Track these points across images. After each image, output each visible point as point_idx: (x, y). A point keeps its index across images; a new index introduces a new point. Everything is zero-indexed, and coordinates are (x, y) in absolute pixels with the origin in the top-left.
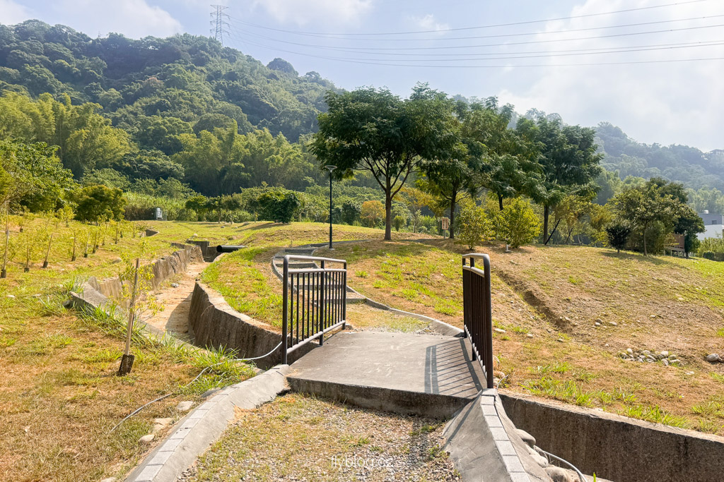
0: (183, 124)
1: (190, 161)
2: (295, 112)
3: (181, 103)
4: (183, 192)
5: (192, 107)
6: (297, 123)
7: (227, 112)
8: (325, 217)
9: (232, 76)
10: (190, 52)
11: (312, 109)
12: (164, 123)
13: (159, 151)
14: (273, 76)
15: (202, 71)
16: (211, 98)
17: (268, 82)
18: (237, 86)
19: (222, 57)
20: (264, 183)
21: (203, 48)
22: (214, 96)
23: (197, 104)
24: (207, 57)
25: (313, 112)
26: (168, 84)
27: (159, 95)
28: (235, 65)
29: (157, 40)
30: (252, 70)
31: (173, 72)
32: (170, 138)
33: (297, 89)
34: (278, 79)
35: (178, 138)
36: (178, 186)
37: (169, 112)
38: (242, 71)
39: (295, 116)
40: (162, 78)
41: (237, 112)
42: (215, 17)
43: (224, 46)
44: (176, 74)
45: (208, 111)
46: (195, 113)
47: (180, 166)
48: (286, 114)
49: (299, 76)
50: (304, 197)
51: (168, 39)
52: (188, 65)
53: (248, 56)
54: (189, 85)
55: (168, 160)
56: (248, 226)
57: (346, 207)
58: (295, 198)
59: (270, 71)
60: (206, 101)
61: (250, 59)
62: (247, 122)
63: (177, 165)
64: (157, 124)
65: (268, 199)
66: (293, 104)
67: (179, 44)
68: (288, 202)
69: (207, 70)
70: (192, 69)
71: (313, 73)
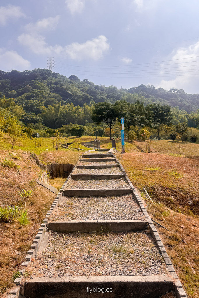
0: (41, 103)
1: (44, 116)
2: (80, 95)
3: (39, 95)
4: (43, 127)
5: (43, 96)
6: (80, 99)
7: (55, 97)
8: (93, 134)
9: (56, 83)
10: (41, 75)
11: (86, 94)
12: (34, 103)
13: (34, 114)
14: (71, 82)
15: (45, 82)
16: (49, 92)
17: (69, 85)
18: (58, 87)
19: (52, 76)
20: (71, 123)
21: (45, 73)
22: (50, 91)
23: (44, 95)
24: (47, 77)
25: (86, 95)
26: (34, 88)
27: (31, 92)
28: (57, 79)
29: (29, 71)
30: (63, 80)
31: (35, 83)
32: (36, 108)
33: (80, 86)
34: (73, 83)
35: (39, 108)
36: (42, 125)
37: (35, 98)
38: (59, 81)
39: (80, 97)
40: (31, 85)
41: (59, 97)
42: (49, 61)
43: (53, 72)
44: (36, 84)
45: (48, 97)
46: (44, 98)
47: (41, 118)
48: (76, 96)
49: (80, 81)
50: (85, 128)
51: (32, 71)
52: (40, 80)
53: (61, 75)
54: (41, 88)
55: (37, 116)
56: (68, 138)
57: (100, 130)
58: (83, 128)
59: (69, 80)
60: (48, 93)
61: (62, 76)
62: (62, 100)
63: (40, 118)
64: (32, 103)
65: (74, 129)
66: (79, 92)
67: (37, 72)
68: (81, 130)
69: (47, 81)
70: (42, 81)
71: (86, 80)
